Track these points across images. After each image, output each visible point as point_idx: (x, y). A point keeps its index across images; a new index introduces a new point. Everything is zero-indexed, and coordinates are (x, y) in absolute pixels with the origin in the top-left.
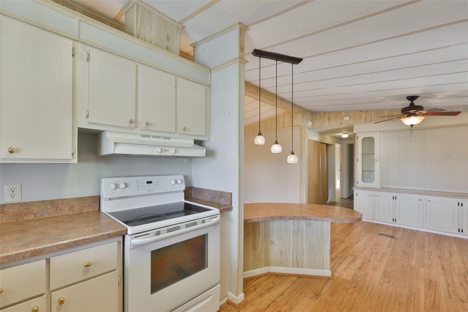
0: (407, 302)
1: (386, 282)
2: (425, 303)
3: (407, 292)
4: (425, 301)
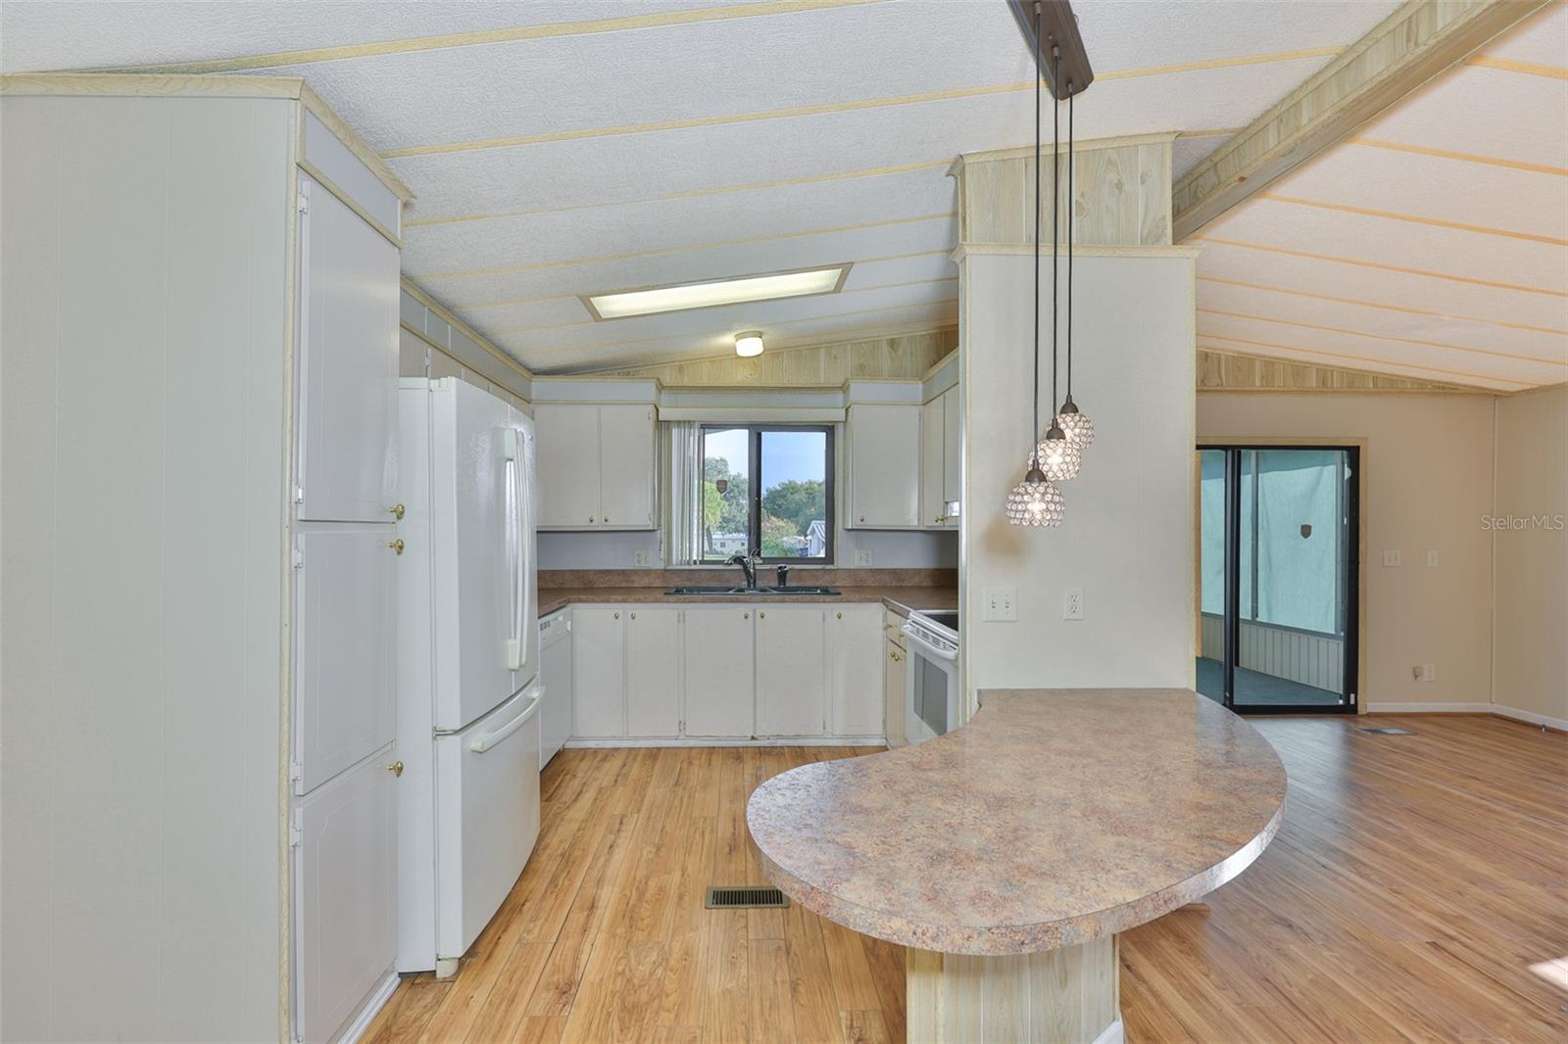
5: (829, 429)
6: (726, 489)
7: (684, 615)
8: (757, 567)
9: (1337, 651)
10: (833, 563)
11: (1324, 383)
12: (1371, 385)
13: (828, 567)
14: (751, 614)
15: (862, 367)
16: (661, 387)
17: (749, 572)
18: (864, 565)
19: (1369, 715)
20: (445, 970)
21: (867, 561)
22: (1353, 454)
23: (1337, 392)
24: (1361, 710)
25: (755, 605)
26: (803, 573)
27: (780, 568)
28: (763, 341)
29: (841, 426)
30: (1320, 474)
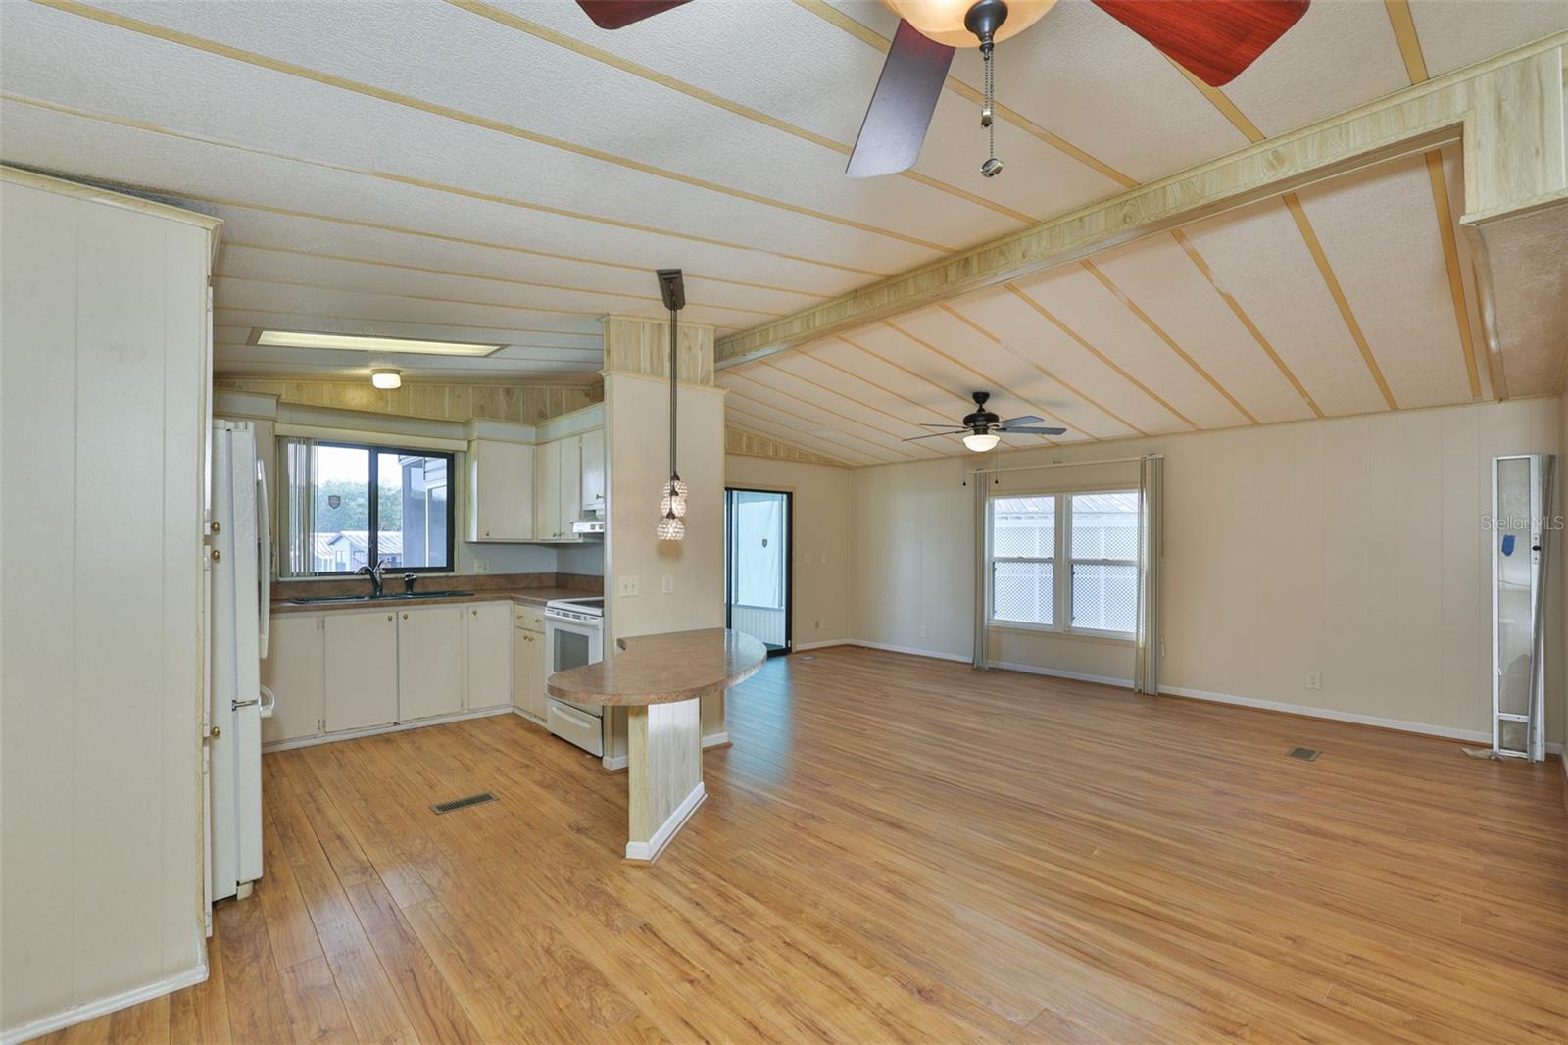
0: (463, 935)
1: (550, 945)
2: (431, 966)
3: (486, 959)
4: (437, 972)
5: (450, 457)
6: (339, 504)
7: (324, 622)
8: (383, 577)
9: (781, 619)
10: (453, 571)
11: (776, 452)
12: (797, 456)
13: (451, 574)
14: (394, 615)
15: (482, 408)
16: (280, 404)
17: (376, 580)
18: (481, 572)
19: (797, 652)
20: (244, 892)
21: (485, 569)
22: (790, 496)
23: (781, 459)
24: (793, 650)
25: (397, 608)
26: (427, 581)
27: (407, 576)
28: (401, 377)
29: (461, 455)
30: (772, 504)
